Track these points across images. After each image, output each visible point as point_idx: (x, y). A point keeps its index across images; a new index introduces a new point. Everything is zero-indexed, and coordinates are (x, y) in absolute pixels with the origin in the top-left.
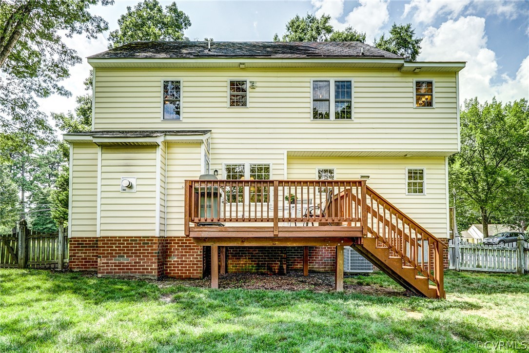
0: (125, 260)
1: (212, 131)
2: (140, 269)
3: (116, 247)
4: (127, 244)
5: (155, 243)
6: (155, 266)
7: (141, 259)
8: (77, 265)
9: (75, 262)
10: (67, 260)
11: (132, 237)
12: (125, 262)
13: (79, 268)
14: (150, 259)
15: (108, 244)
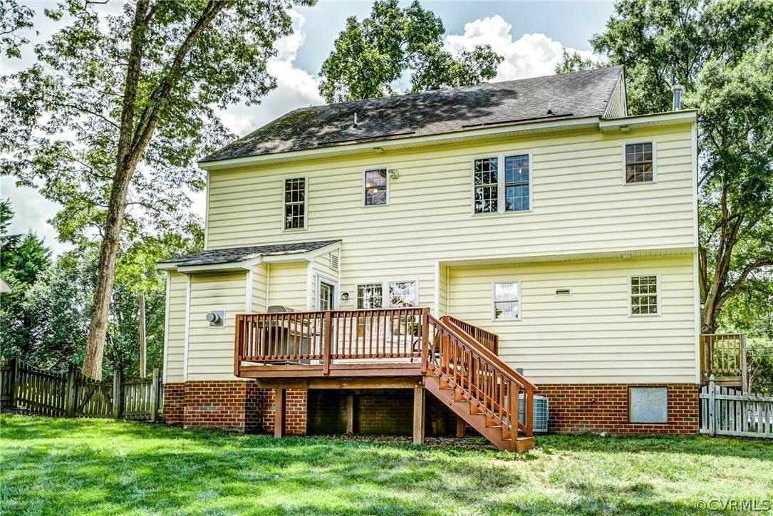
0: (211, 409)
1: (343, 241)
2: (226, 420)
3: (203, 393)
4: (214, 389)
5: (243, 389)
6: (242, 416)
7: (228, 408)
8: (171, 416)
9: (169, 413)
10: (161, 411)
11: (219, 382)
12: (212, 411)
13: (173, 420)
14: (237, 408)
15: (194, 389)
